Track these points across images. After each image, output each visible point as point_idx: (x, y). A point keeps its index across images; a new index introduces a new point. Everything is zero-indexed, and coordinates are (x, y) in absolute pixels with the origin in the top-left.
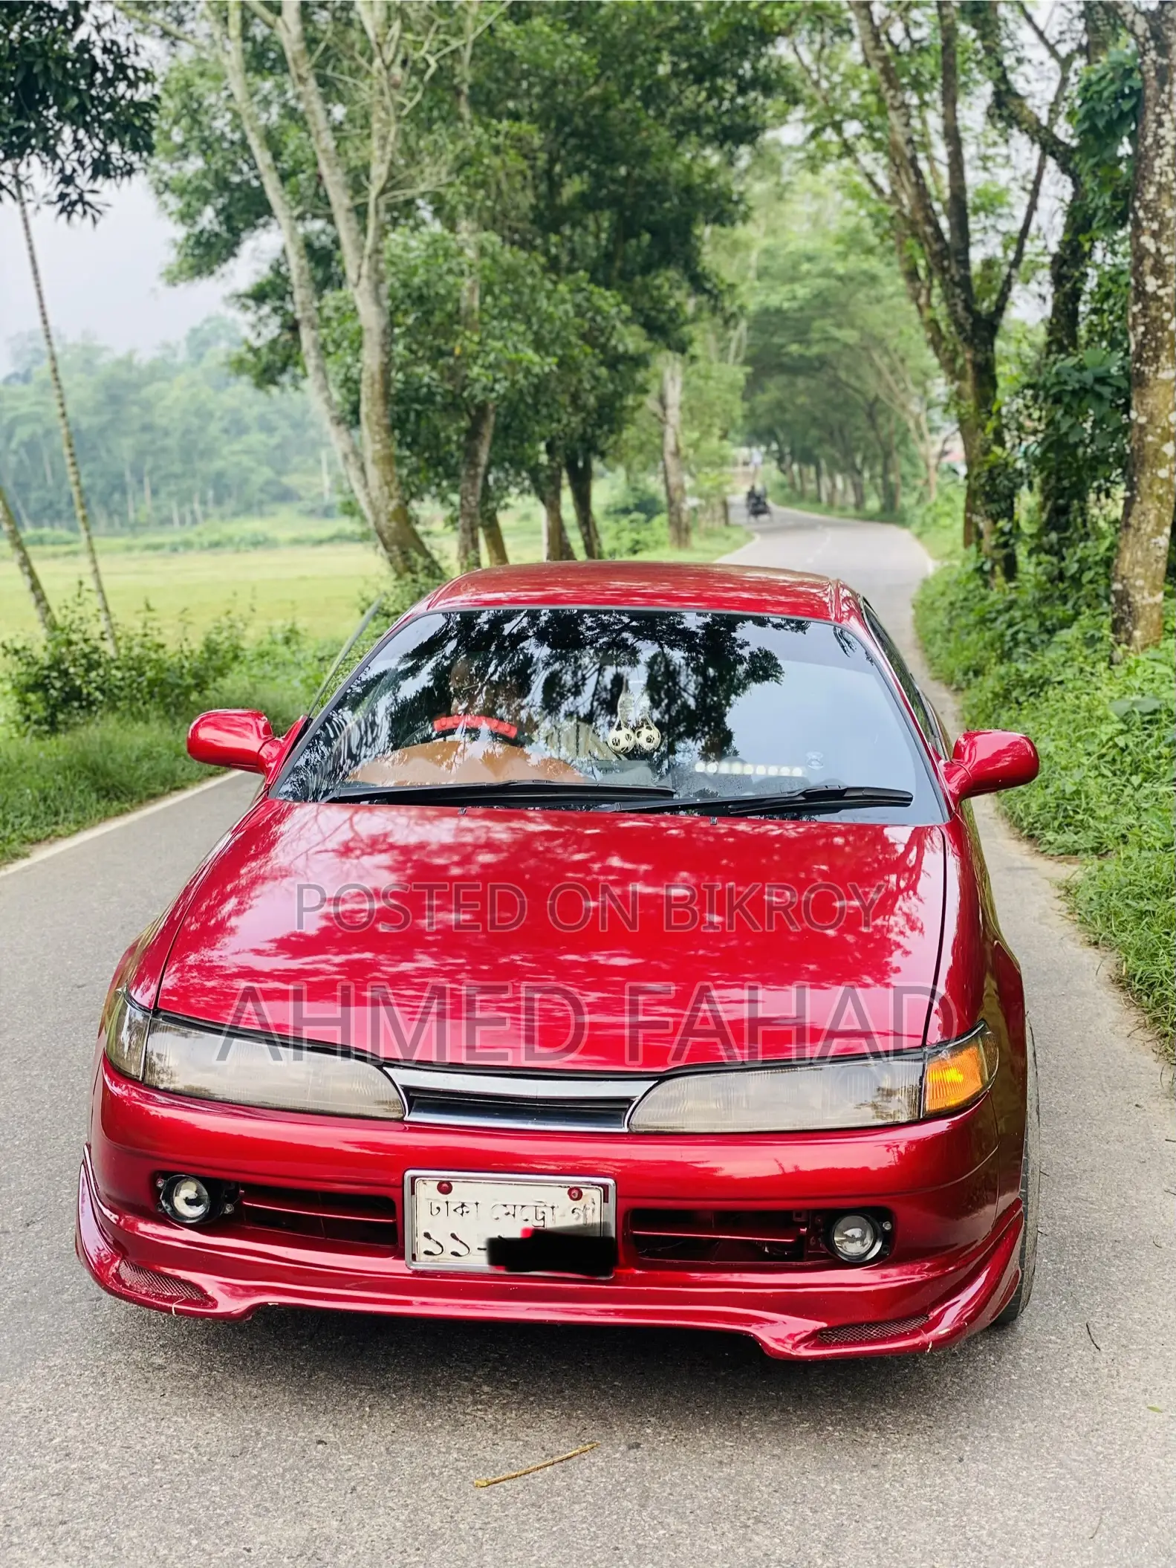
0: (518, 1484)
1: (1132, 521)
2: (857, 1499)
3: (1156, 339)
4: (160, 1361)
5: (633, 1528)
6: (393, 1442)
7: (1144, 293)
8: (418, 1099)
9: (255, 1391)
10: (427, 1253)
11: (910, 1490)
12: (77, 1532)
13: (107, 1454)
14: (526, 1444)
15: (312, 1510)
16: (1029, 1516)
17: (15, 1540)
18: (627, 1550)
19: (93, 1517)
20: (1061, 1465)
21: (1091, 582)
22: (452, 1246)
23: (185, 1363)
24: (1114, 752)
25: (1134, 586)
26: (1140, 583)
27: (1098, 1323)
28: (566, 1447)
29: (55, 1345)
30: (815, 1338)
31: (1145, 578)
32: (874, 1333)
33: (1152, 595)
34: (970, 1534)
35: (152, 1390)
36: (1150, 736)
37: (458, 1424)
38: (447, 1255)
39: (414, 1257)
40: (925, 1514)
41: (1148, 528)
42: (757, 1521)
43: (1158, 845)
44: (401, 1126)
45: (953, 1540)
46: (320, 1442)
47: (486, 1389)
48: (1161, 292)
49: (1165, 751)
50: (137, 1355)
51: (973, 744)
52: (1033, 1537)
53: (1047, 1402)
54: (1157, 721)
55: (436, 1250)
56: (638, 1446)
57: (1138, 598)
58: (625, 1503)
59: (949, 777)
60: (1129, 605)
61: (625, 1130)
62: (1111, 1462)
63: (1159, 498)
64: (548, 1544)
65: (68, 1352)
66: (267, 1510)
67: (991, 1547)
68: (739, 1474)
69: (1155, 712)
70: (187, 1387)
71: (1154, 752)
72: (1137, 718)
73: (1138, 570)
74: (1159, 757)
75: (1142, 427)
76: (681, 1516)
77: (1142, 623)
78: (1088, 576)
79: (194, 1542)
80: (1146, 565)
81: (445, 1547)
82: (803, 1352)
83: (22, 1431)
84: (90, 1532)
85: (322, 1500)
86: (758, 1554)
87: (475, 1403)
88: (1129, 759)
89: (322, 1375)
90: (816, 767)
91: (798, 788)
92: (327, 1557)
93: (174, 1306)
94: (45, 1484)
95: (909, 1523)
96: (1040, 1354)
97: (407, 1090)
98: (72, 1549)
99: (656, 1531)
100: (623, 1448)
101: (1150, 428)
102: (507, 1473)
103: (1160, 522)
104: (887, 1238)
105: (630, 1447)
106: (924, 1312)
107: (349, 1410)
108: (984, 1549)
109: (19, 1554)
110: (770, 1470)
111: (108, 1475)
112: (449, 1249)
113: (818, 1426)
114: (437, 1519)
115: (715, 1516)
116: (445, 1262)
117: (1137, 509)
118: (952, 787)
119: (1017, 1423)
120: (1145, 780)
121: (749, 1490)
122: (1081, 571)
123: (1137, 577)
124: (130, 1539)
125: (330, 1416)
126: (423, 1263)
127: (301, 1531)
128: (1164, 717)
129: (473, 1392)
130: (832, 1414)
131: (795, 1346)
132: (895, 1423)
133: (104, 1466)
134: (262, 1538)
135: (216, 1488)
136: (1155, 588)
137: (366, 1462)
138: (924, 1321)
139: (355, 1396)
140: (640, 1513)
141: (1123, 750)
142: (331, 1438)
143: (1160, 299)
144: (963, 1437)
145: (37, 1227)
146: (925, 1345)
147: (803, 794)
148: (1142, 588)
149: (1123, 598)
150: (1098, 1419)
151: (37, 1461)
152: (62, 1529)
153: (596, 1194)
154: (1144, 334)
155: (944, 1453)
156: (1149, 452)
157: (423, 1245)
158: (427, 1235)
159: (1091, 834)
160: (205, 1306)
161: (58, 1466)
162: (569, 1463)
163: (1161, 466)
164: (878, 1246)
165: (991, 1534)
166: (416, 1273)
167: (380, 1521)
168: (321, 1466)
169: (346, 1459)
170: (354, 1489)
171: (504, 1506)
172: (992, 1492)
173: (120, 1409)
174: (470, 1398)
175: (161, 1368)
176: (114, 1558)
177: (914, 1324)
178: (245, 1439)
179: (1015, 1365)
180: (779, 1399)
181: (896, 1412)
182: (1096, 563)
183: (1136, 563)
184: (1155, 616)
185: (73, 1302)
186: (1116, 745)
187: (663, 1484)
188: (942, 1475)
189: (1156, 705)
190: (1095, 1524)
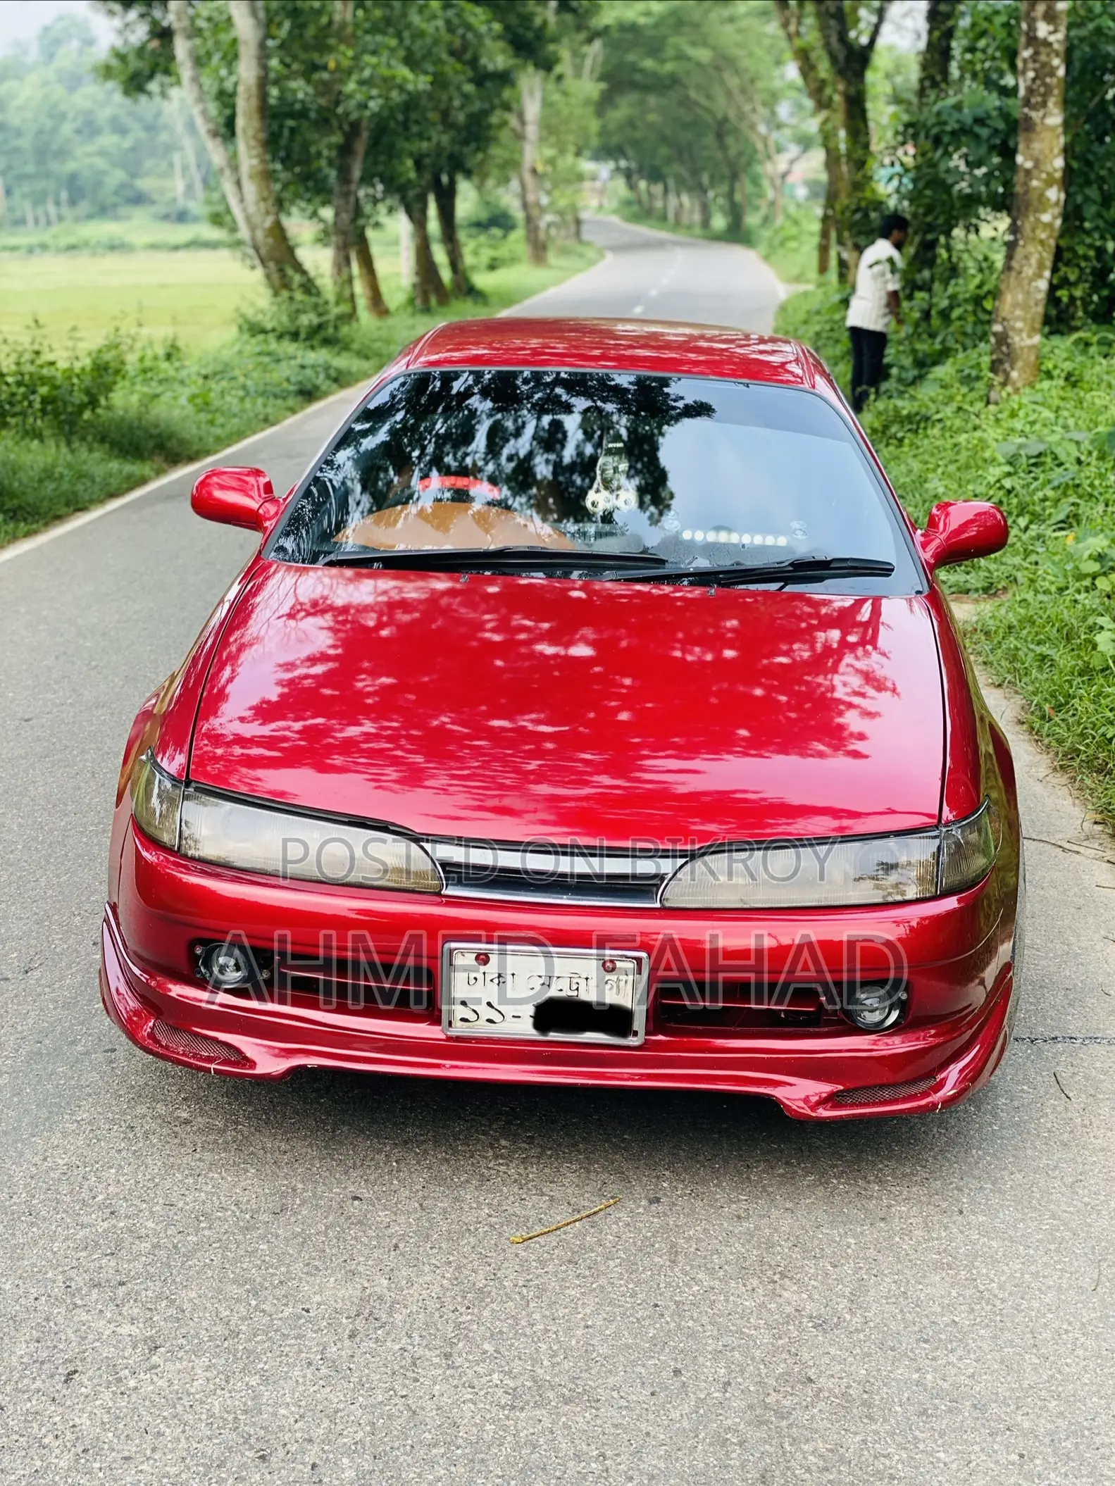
0: (553, 1239)
1: (1014, 264)
2: (872, 1252)
3: (1045, 85)
4: (185, 1115)
5: (668, 1285)
6: (425, 1198)
7: (1035, 38)
8: (452, 871)
9: (283, 1146)
10: (463, 1020)
11: (919, 1243)
12: (137, 1293)
13: (152, 1212)
14: (552, 1199)
15: (361, 1268)
16: (1033, 1269)
17: (79, 1302)
18: (667, 1307)
19: (150, 1277)
20: (1053, 1217)
21: (960, 318)
22: (486, 1013)
23: (210, 1117)
24: (1001, 493)
25: (1013, 329)
26: (1019, 325)
27: (1064, 1075)
28: (589, 1202)
29: (79, 1098)
30: (831, 1100)
31: (1024, 320)
32: (887, 1094)
33: (1030, 337)
34: (982, 1288)
35: (182, 1145)
36: (1035, 479)
37: (484, 1179)
38: (482, 1021)
39: (450, 1024)
40: (937, 1266)
41: (1029, 271)
42: (783, 1276)
43: (1053, 589)
44: (438, 899)
45: (968, 1293)
46: (356, 1198)
47: (503, 1143)
48: (1052, 38)
49: (1050, 493)
50: (161, 1109)
51: (947, 514)
52: (1040, 1290)
53: (1029, 1152)
54: (1043, 464)
55: (472, 1017)
56: (658, 1200)
57: (1017, 339)
58: (657, 1259)
59: (924, 546)
60: (1008, 346)
61: (658, 905)
62: (1099, 1213)
63: (1042, 242)
64: (591, 1301)
65: (93, 1105)
66: (317, 1268)
67: (1003, 1301)
68: (757, 1228)
69: (1040, 455)
70: (215, 1141)
71: (1040, 494)
72: (1024, 460)
73: (1018, 312)
74: (1045, 499)
75: (1028, 172)
76: (711, 1272)
77: (1020, 364)
78: (956, 313)
79: (254, 1303)
80: (1025, 307)
81: (494, 1306)
82: (823, 1113)
83: (64, 1189)
84: (150, 1293)
85: (368, 1258)
86: (789, 1309)
87: (496, 1157)
88: (1015, 501)
89: (345, 1129)
90: (800, 536)
91: (788, 558)
92: (384, 1317)
93: (213, 1066)
94: (97, 1244)
95: (924, 1277)
96: (1016, 1104)
97: (444, 865)
98: (136, 1310)
99: (690, 1288)
100: (644, 1202)
101: (1035, 173)
102: (539, 1229)
103: (1041, 266)
104: (903, 1006)
105: (651, 1202)
106: (931, 1074)
107: (377, 1167)
108: (998, 1303)
109: (84, 1317)
110: (786, 1223)
111: (156, 1234)
112: (484, 1017)
113: (823, 1181)
114: (481, 1276)
115: (743, 1273)
116: (481, 1029)
117: (1019, 253)
118: (927, 555)
119: (1005, 1173)
120: (1031, 522)
121: (770, 1245)
122: (951, 307)
123: (1018, 319)
124: (190, 1300)
125: (359, 1172)
126: (459, 1029)
127: (351, 1291)
128: (1049, 460)
129: (492, 1147)
130: (833, 1166)
131: (813, 1108)
132: (893, 1174)
133: (150, 1224)
134: (317, 1298)
135: (265, 1247)
136: (1033, 330)
137: (402, 1219)
138: (932, 1083)
139: (380, 1151)
140: (672, 1268)
141: (1009, 492)
142: (365, 1193)
143: (1050, 45)
144: (959, 1189)
145: (37, 974)
146: (935, 1105)
147: (792, 564)
148: (1021, 331)
149: (1002, 339)
150: (1080, 1168)
151: (86, 1220)
152: (122, 1290)
154: (1034, 80)
155: (944, 1205)
156: (1033, 196)
157: (460, 1011)
159: (983, 574)
160: (243, 1066)
161: (105, 1225)
162: (596, 1218)
163: (1045, 211)
164: (895, 1015)
165: (1001, 1287)
166: (449, 1039)
167: (428, 1278)
168: (360, 1222)
169: (383, 1216)
170: (396, 1247)
171: (542, 1263)
172: (994, 1244)
173: (155, 1165)
174: (490, 1153)
175: (187, 1122)
176: (178, 1320)
177: (923, 1086)
178: (283, 1196)
179: (995, 1116)
180: (782, 1151)
181: (892, 1164)
182: (966, 301)
183: (1015, 305)
184: (1032, 358)
185: (87, 1053)
186: (1001, 488)
187: (689, 1239)
188: (946, 1228)
189: (1041, 448)
190: (1096, 1276)
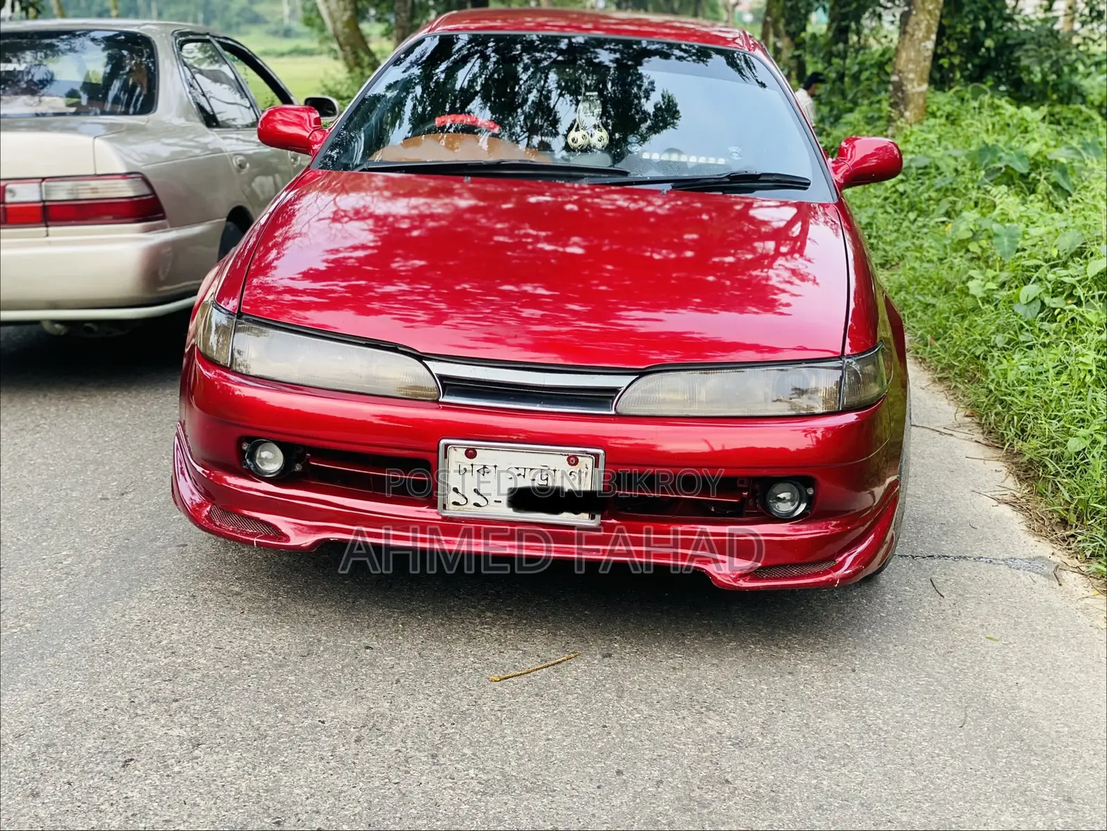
0: (524, 680)
1: (909, 29)
2: (781, 696)
4: (237, 589)
5: (615, 713)
6: (424, 649)
8: (450, 385)
9: (313, 612)
10: (455, 503)
11: (819, 690)
12: (188, 707)
13: (204, 653)
14: (525, 653)
15: (368, 695)
16: (912, 711)
17: (140, 712)
18: (612, 728)
19: (199, 696)
20: (928, 675)
21: (867, 79)
22: (475, 498)
23: (256, 590)
24: (895, 196)
25: (907, 79)
26: (911, 76)
27: (939, 579)
28: (555, 655)
29: (154, 576)
30: (752, 575)
31: (916, 72)
32: (795, 572)
33: (919, 85)
34: (870, 722)
35: (233, 609)
36: (922, 184)
37: (471, 638)
38: (470, 505)
39: (444, 507)
40: (834, 707)
41: (920, 34)
42: (708, 709)
43: (935, 259)
44: (436, 405)
45: (858, 726)
46: (368, 648)
47: (489, 614)
49: (934, 195)
50: (218, 584)
51: (854, 147)
52: (916, 725)
53: (910, 632)
54: (928, 174)
55: (462, 501)
56: (610, 655)
57: (909, 87)
58: (606, 695)
59: (835, 170)
60: (903, 92)
61: (613, 412)
62: (965, 674)
63: (930, 12)
64: (552, 722)
65: (165, 581)
66: (333, 694)
67: (887, 732)
68: (688, 676)
69: (925, 167)
70: (259, 607)
71: (926, 195)
72: (914, 170)
73: (911, 66)
74: (930, 199)
76: (651, 705)
77: (911, 106)
78: (865, 75)
79: (280, 716)
80: (917, 62)
81: (474, 723)
82: (743, 584)
83: (136, 636)
84: (197, 707)
85: (375, 688)
86: (712, 732)
87: (482, 624)
88: (906, 201)
89: (363, 601)
90: (736, 157)
91: (724, 172)
92: (384, 728)
93: (255, 540)
94: (158, 673)
95: (823, 713)
96: (900, 599)
97: (442, 377)
98: (185, 719)
99: (633, 715)
100: (599, 656)
102: (513, 673)
103: (929, 31)
104: (810, 501)
105: (604, 657)
106: (832, 558)
107: (387, 627)
108: (882, 734)
109: (144, 723)
110: (712, 673)
111: (207, 668)
112: (472, 501)
113: (743, 644)
114: (465, 703)
115: (676, 705)
116: (469, 511)
117: (913, 20)
118: (838, 177)
119: (891, 646)
120: (918, 216)
121: (699, 688)
122: (860, 71)
123: (910, 71)
124: (229, 713)
125: (373, 630)
126: (452, 511)
127: (361, 709)
128: (933, 170)
129: (479, 616)
130: (751, 636)
131: (735, 580)
132: (800, 643)
133: (202, 661)
134: (332, 714)
135: (293, 678)
136: (922, 80)
137: (404, 663)
138: (833, 564)
139: (389, 617)
140: (618, 702)
141: (902, 194)
142: (375, 644)
144: (852, 655)
145: (130, 496)
146: (834, 581)
147: (728, 177)
148: (912, 80)
149: (899, 87)
150: (951, 644)
151: (151, 657)
152: (175, 705)
153: (589, 461)
155: (840, 665)
157: (453, 497)
158: (456, 490)
159: (881, 253)
160: (280, 540)
161: (167, 661)
162: (559, 666)
164: (803, 507)
165: (884, 723)
166: (445, 519)
167: (422, 703)
168: (371, 664)
169: (389, 660)
170: (398, 681)
171: (514, 695)
172: (880, 693)
173: (210, 621)
174: (478, 620)
175: (238, 594)
176: (218, 726)
177: (825, 566)
178: (310, 644)
179: (882, 606)
180: (710, 626)
181: (800, 637)
182: (872, 66)
183: (909, 60)
184: (921, 101)
185: (164, 547)
186: (896, 191)
187: (633, 682)
188: (842, 681)
189: (926, 162)
190: (962, 717)
